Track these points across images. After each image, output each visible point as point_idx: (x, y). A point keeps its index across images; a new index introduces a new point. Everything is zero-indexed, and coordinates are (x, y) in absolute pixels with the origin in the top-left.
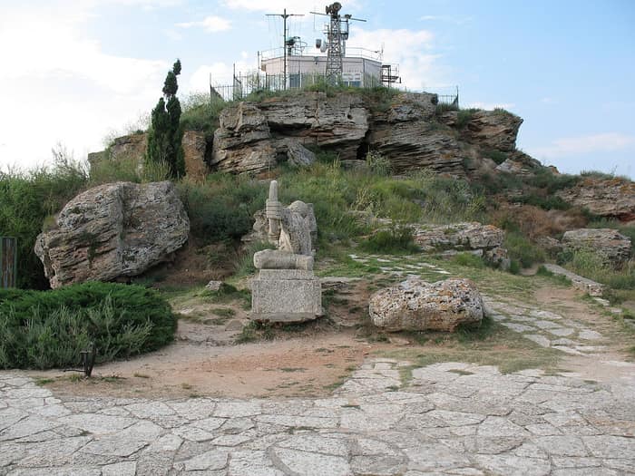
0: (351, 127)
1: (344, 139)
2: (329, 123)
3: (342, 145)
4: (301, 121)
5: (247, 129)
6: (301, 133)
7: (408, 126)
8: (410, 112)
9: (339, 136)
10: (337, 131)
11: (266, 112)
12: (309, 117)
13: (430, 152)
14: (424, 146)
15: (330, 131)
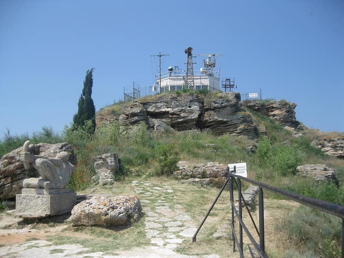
0: (191, 112)
1: (186, 119)
2: (178, 110)
3: (186, 122)
4: (163, 110)
5: (134, 115)
6: (164, 116)
7: (221, 110)
8: (222, 103)
9: (183, 117)
10: (182, 115)
11: (146, 106)
12: (168, 108)
13: (235, 124)
14: (231, 121)
15: (179, 115)
